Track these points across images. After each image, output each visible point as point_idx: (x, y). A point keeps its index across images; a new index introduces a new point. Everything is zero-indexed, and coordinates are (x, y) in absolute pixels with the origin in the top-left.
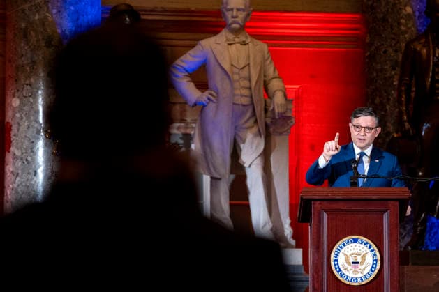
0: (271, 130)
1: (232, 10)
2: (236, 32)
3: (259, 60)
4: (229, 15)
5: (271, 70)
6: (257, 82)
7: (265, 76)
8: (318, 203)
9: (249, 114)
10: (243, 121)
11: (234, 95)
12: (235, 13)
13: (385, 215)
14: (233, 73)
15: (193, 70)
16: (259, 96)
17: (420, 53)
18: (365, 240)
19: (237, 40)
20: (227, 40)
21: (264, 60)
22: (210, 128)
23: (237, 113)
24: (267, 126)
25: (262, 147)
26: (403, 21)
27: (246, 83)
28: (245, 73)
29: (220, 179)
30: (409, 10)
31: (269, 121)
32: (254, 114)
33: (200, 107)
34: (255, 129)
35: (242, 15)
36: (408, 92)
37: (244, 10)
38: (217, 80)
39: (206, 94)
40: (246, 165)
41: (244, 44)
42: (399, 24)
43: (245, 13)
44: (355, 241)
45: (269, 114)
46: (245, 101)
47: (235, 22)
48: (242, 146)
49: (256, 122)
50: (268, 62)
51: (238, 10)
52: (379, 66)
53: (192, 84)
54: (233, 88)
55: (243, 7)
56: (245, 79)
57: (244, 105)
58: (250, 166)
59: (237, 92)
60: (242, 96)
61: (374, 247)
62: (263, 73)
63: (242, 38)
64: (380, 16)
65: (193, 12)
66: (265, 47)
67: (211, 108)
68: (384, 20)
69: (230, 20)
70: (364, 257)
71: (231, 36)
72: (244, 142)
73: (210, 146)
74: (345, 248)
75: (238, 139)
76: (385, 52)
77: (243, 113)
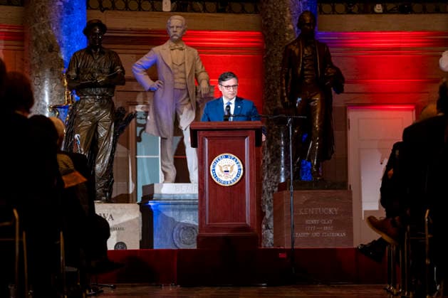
0: (200, 106)
1: (173, 27)
2: (176, 42)
3: (191, 60)
4: (171, 30)
5: (200, 67)
6: (190, 74)
7: (196, 71)
8: (201, 132)
9: (185, 95)
10: (180, 101)
11: (174, 83)
12: (175, 29)
13: (246, 140)
14: (174, 68)
15: (148, 67)
16: (192, 83)
17: (294, 51)
18: (233, 156)
19: (177, 47)
20: (170, 46)
21: (195, 60)
22: (159, 105)
23: (177, 94)
25: (194, 117)
26: (287, 34)
27: (182, 75)
28: (181, 68)
29: (166, 139)
30: (291, 27)
31: (198, 100)
32: (188, 95)
33: (152, 91)
34: (189, 105)
35: (179, 31)
36: (287, 78)
37: (181, 27)
38: (163, 73)
39: (157, 82)
40: (183, 129)
41: (182, 49)
42: (285, 36)
43: (182, 29)
44: (226, 157)
45: (199, 95)
46: (182, 87)
47: (175, 35)
48: (181, 117)
49: (190, 100)
50: (198, 61)
51: (177, 27)
52: (272, 65)
53: (148, 77)
54: (174, 78)
55: (180, 25)
56: (182, 72)
57: (181, 90)
58: (185, 130)
59: (176, 81)
60: (180, 83)
61: (239, 161)
62: (194, 68)
63: (180, 46)
64: (272, 31)
65: (150, 31)
68: (275, 34)
69: (172, 34)
70: (232, 168)
71: (173, 44)
72: (182, 114)
73: (160, 117)
74: (220, 162)
75: (178, 112)
76: (276, 55)
77: (182, 95)
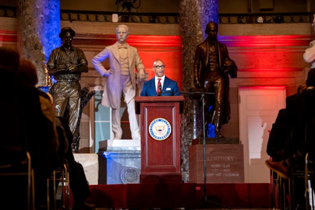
0: (139, 87)
1: (120, 33)
2: (122, 43)
3: (133, 54)
4: (119, 35)
5: (138, 60)
6: (132, 65)
7: (136, 63)
8: (143, 103)
9: (128, 80)
10: (126, 83)
11: (121, 71)
12: (121, 34)
13: (173, 109)
14: (121, 61)
15: (103, 60)
16: (133, 71)
18: (164, 120)
19: (123, 46)
20: (118, 46)
21: (135, 56)
22: (111, 86)
23: (123, 79)
24: (137, 85)
25: (134, 95)
26: (198, 38)
27: (127, 66)
28: (126, 61)
29: (115, 109)
30: (200, 32)
31: (137, 82)
32: (131, 79)
33: (106, 77)
34: (131, 86)
35: (124, 35)
37: (125, 33)
38: (114, 64)
39: (109, 70)
40: (127, 102)
41: (126, 48)
42: (196, 39)
43: (126, 34)
44: (160, 120)
45: (138, 79)
46: (126, 73)
47: (121, 38)
48: (125, 94)
49: (132, 83)
50: (137, 56)
51: (123, 33)
52: (187, 59)
53: (103, 67)
54: (121, 68)
55: (125, 31)
56: (126, 63)
57: (126, 76)
58: (129, 103)
59: (122, 70)
60: (125, 71)
61: (168, 123)
63: (125, 45)
64: (188, 36)
65: (104, 35)
66: (136, 50)
67: (111, 77)
68: (190, 37)
69: (119, 37)
71: (120, 45)
72: (126, 92)
75: (123, 91)
76: (190, 52)
77: (126, 79)
